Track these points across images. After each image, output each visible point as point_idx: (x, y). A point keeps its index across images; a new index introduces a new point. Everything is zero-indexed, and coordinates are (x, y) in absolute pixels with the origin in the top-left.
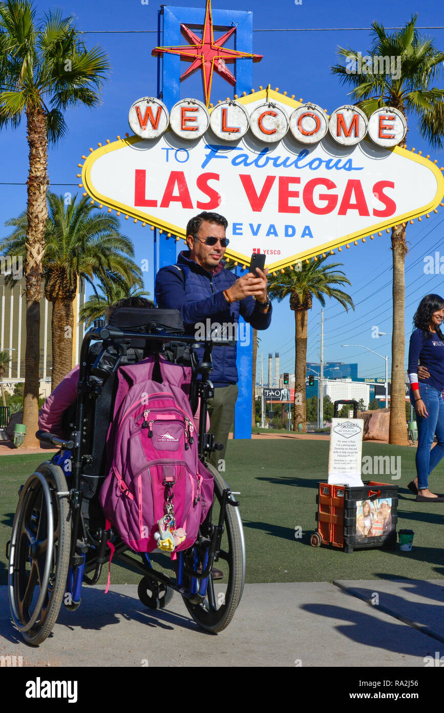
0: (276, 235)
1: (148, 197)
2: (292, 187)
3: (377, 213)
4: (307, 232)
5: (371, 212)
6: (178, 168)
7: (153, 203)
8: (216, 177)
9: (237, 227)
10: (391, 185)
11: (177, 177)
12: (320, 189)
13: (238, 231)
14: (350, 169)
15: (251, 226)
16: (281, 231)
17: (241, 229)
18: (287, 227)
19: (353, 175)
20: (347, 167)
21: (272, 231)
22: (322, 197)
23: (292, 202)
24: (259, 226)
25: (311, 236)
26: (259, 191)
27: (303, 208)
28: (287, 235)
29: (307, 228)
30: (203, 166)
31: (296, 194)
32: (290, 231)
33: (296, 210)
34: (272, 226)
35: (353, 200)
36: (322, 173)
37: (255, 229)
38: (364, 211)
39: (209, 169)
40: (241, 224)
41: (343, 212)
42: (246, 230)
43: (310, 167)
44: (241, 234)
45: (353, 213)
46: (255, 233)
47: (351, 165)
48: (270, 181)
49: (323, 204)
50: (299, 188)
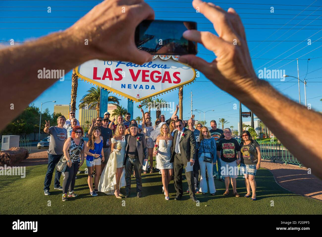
0: (143, 88)
1: (98, 76)
2: (146, 73)
3: (174, 82)
4: (153, 87)
5: (172, 82)
6: (108, 67)
7: (99, 79)
8: (121, 70)
9: (130, 86)
10: (179, 73)
11: (108, 70)
12: (156, 74)
13: (130, 87)
14: (166, 68)
15: (134, 85)
16: (144, 87)
17: (131, 86)
18: (146, 86)
19: (167, 70)
20: (165, 67)
21: (141, 87)
22: (157, 77)
23: (146, 78)
24: (137, 85)
25: (154, 89)
26: (135, 74)
27: (150, 80)
28: (146, 88)
29: (153, 86)
30: (117, 66)
31: (148, 76)
32: (147, 87)
33: (148, 81)
34: (141, 86)
35: (167, 78)
36: (157, 69)
37: (136, 86)
38: (170, 82)
39: (119, 67)
40: (131, 85)
41: (163, 82)
42: (132, 87)
43: (153, 67)
44: (131, 88)
45: (167, 82)
46: (135, 88)
47: (166, 67)
48: (139, 71)
49: (157, 79)
50: (149, 74)
